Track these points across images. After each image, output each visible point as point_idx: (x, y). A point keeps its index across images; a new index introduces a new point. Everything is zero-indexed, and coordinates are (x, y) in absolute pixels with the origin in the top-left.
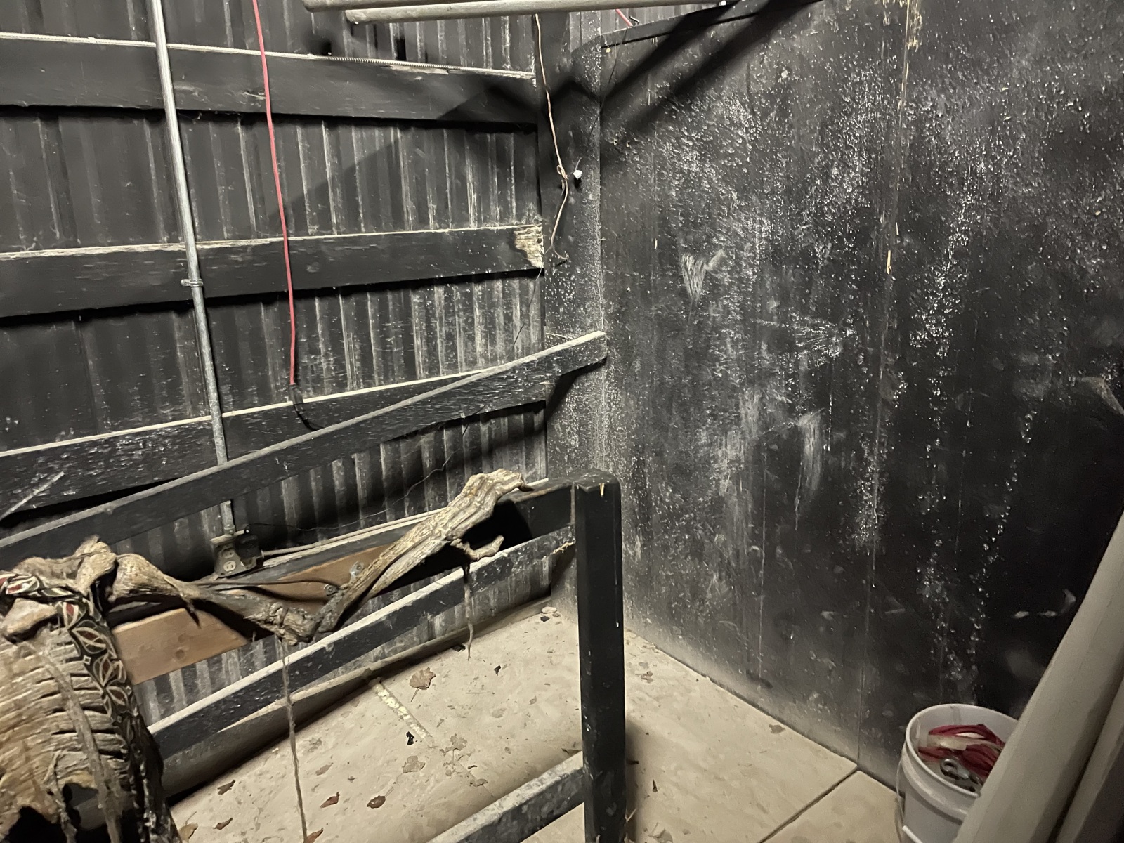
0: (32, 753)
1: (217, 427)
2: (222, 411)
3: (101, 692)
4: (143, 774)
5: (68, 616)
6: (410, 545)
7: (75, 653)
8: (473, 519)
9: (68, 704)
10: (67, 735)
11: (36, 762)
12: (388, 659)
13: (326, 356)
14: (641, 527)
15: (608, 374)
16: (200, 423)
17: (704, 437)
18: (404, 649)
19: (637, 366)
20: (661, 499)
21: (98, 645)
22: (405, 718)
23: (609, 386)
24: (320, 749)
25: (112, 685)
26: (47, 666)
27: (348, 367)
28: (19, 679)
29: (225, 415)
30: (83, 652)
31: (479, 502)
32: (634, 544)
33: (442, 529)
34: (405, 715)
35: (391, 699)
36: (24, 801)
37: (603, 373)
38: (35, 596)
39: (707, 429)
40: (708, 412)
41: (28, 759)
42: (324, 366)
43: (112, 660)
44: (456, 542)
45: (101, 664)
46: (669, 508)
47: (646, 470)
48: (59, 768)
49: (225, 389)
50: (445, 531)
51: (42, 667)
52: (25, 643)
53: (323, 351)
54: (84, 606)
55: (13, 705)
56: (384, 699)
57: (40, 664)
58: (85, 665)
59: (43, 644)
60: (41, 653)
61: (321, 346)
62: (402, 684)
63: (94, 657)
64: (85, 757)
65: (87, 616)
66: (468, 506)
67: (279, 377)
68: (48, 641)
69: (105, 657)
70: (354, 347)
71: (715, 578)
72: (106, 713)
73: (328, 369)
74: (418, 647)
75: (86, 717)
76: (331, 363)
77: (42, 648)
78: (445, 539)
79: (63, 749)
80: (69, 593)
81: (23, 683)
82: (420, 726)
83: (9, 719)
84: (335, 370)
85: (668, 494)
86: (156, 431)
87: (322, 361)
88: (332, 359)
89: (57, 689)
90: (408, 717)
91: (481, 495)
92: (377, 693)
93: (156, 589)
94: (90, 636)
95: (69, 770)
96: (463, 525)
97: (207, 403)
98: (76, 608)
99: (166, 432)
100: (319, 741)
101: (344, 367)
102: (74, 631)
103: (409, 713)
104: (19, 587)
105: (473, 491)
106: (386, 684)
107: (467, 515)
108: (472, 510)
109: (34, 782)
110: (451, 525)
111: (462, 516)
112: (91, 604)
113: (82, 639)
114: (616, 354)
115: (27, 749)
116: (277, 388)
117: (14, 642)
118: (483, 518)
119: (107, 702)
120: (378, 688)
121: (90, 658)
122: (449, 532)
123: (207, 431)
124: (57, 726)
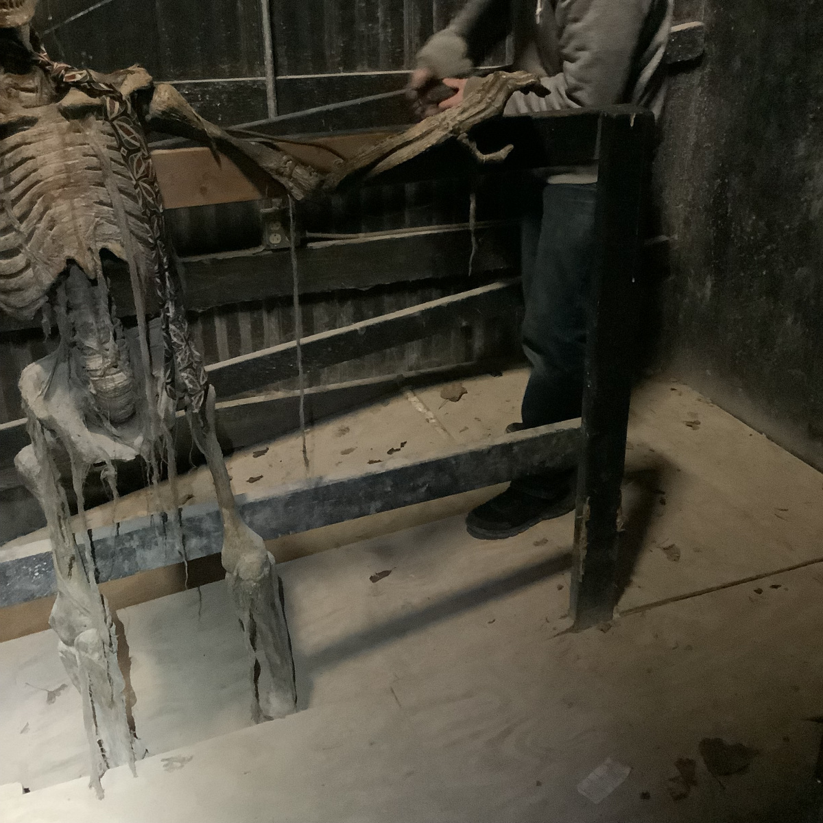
0: (77, 213)
1: (270, 87)
2: (276, 73)
3: (134, 182)
4: (166, 267)
5: (111, 109)
6: (417, 135)
7: (115, 144)
8: (482, 115)
9: (107, 180)
10: (105, 208)
11: (81, 221)
12: (422, 371)
13: (385, 26)
14: (714, 264)
15: (703, 77)
16: (254, 82)
17: (801, 148)
18: (439, 365)
19: (737, 64)
20: (742, 228)
21: (133, 142)
22: (431, 421)
23: (702, 92)
24: (347, 435)
25: (145, 182)
26: (93, 145)
27: (406, 42)
28: (70, 149)
29: (279, 78)
30: (121, 144)
31: (490, 98)
32: (704, 284)
33: (450, 122)
34: (431, 419)
35: (420, 404)
36: (70, 252)
37: (696, 77)
38: (85, 87)
39: (809, 137)
40: (811, 116)
41: (74, 218)
42: (381, 37)
43: (145, 159)
44: (463, 136)
45: (136, 160)
46: (749, 238)
47: (729, 195)
48: (98, 232)
49: (281, 50)
50: (452, 124)
51: (89, 144)
52: (76, 121)
53: (381, 20)
54: (122, 103)
55: (63, 168)
56: (413, 403)
57: (87, 142)
58: (122, 155)
59: (90, 127)
60: (88, 133)
61: (380, 14)
62: (433, 395)
63: (130, 152)
64: (118, 231)
65: (124, 113)
66: (479, 102)
67: (334, 43)
68: (94, 126)
69: (139, 154)
70: (414, 19)
71: (789, 321)
72: (137, 202)
73: (386, 40)
74: (455, 365)
75: (121, 197)
76: (389, 34)
77: (89, 129)
78: (451, 132)
79: (102, 218)
80: (111, 90)
81: (72, 152)
82: (445, 430)
83: (60, 179)
84: (392, 44)
85: (750, 222)
86: (213, 83)
87: (380, 31)
88: (390, 30)
89: (99, 165)
90: (434, 421)
91: (493, 92)
92: (407, 398)
93: (185, 117)
94: (128, 133)
95: (106, 237)
96: (471, 120)
97: (262, 63)
98: (117, 104)
99: (223, 86)
100: (348, 429)
101: (401, 40)
102: (115, 123)
103: (435, 418)
104: (74, 77)
105: (486, 88)
106: (417, 392)
107: (477, 110)
108: (482, 106)
109: (78, 238)
110: (459, 118)
111: (473, 111)
112: (129, 105)
113: (120, 132)
114: (713, 50)
115: (73, 209)
116: (332, 56)
117: (67, 118)
118: (493, 115)
119: (139, 192)
120: (409, 394)
121: (126, 151)
122: (456, 124)
123: (260, 92)
124: (98, 197)
